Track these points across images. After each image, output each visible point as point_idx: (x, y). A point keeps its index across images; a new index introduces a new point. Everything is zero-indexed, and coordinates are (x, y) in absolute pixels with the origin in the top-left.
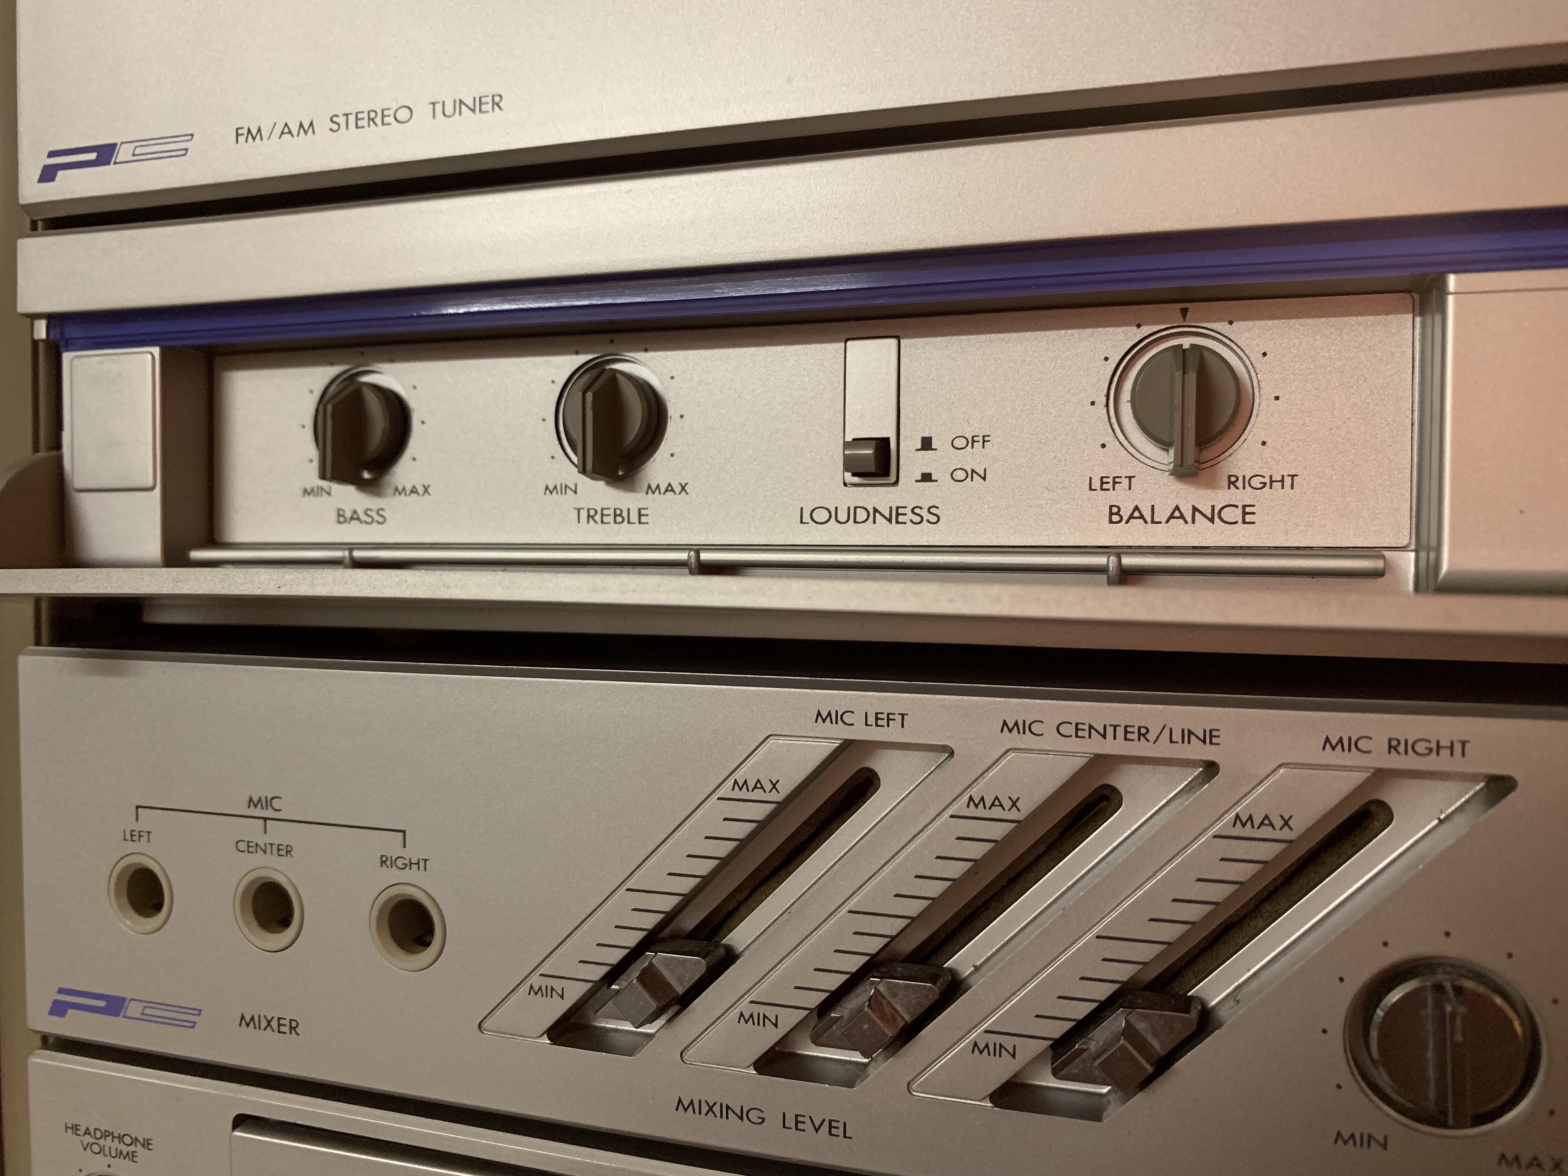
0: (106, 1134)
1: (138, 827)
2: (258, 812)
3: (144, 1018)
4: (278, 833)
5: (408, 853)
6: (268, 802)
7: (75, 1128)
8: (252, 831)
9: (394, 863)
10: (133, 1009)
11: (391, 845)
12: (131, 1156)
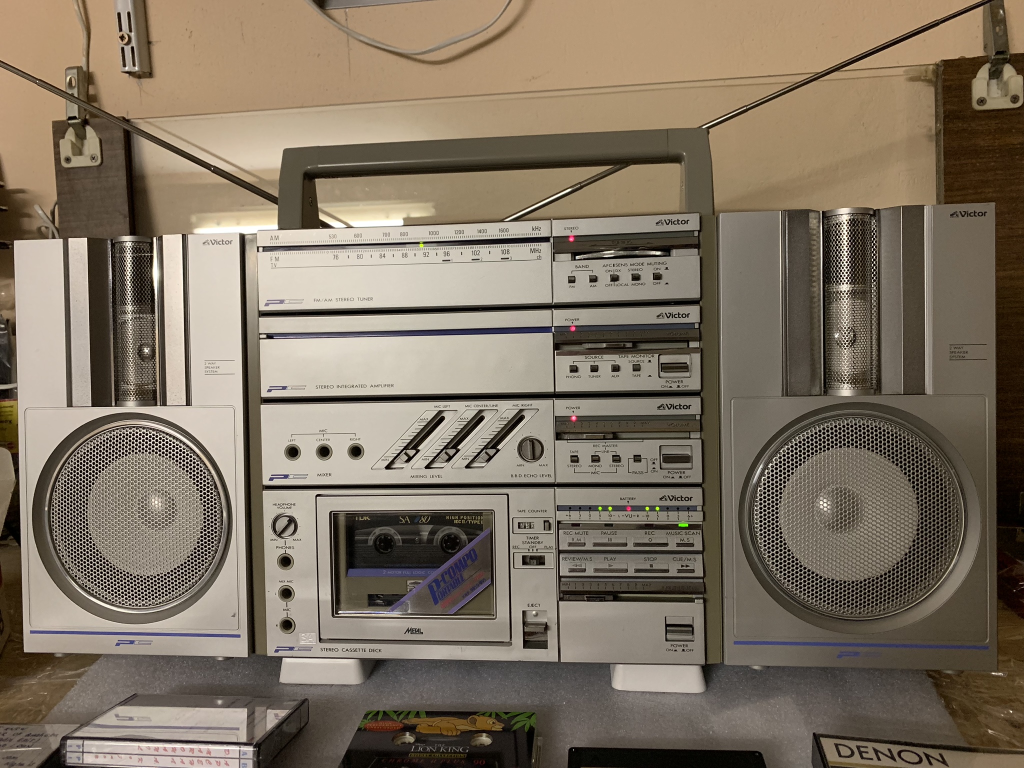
0: (283, 504)
1: (292, 439)
2: (322, 433)
3: (294, 478)
4: (326, 436)
5: (356, 438)
6: (324, 431)
7: (275, 505)
8: (321, 437)
9: (353, 439)
10: (291, 477)
11: (353, 436)
12: (290, 508)
